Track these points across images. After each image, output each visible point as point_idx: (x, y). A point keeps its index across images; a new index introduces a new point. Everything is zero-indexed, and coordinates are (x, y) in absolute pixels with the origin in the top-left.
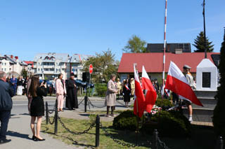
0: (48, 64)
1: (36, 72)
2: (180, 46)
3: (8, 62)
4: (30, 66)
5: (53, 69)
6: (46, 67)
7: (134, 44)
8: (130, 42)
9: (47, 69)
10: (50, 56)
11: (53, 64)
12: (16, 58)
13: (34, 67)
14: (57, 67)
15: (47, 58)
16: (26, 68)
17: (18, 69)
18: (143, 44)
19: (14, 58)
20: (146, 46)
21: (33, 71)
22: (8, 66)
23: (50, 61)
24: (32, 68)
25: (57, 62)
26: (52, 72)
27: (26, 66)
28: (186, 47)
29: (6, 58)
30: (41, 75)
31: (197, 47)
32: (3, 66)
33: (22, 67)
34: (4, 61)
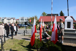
0: (22, 20)
3: (13, 19)
4: (18, 20)
5: (23, 21)
7: (44, 14)
11: (23, 20)
12: (15, 18)
13: (19, 20)
14: (24, 20)
15: (22, 18)
17: (15, 21)
19: (14, 18)
20: (47, 15)
21: (19, 21)
22: (13, 20)
25: (24, 19)
26: (23, 22)
28: (57, 15)
29: (12, 18)
31: (60, 15)
32: (12, 20)
33: (16, 21)
34: (12, 19)
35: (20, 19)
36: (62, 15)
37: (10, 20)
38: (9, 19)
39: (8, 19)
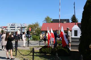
0: (12, 27)
1: (7, 31)
2: (65, 20)
4: (5, 29)
5: (14, 30)
6: (11, 29)
7: (47, 19)
8: (46, 19)
9: (12, 30)
10: (13, 24)
11: (14, 27)
13: (7, 29)
14: (16, 29)
15: (12, 25)
16: (3, 29)
18: (51, 19)
20: (52, 20)
21: (6, 30)
23: (13, 26)
24: (6, 29)
25: (16, 27)
27: (3, 28)
30: (10, 32)
31: (72, 20)
33: (1, 29)
35: (9, 26)
36: (74, 20)
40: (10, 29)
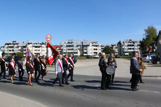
0: (70, 46)
3: (45, 46)
4: (58, 48)
5: (73, 49)
6: (68, 48)
9: (69, 50)
10: (70, 42)
11: (73, 46)
13: (62, 48)
14: (75, 48)
15: (69, 43)
23: (71, 44)
25: (75, 45)
26: (72, 51)
30: (66, 53)
32: (43, 49)
34: (43, 46)
35: (65, 45)
37: (39, 47)
38: (38, 45)
39: (35, 45)
40: (66, 48)
